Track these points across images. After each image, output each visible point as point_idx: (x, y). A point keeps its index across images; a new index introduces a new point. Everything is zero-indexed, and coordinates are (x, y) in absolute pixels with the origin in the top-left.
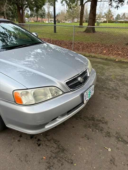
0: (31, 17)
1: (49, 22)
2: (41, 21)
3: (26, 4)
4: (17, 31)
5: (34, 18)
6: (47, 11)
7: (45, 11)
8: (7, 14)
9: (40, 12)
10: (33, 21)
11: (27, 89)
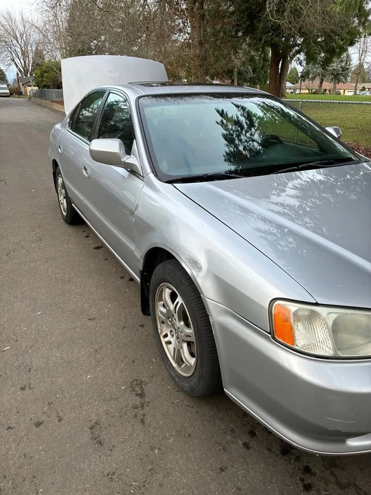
0: (304, 81)
1: (355, 94)
2: (330, 91)
3: (298, 45)
4: (268, 115)
5: (310, 82)
6: (355, 61)
7: (351, 61)
8: (240, 73)
9: (335, 64)
10: (307, 91)
11: (317, 304)
